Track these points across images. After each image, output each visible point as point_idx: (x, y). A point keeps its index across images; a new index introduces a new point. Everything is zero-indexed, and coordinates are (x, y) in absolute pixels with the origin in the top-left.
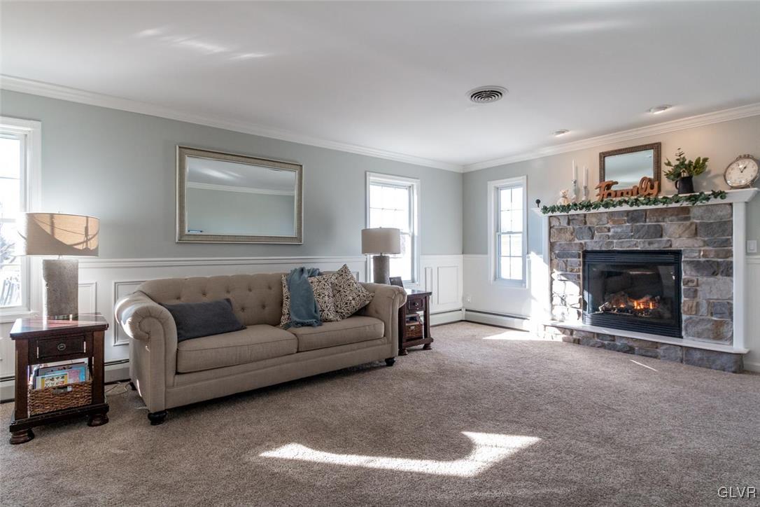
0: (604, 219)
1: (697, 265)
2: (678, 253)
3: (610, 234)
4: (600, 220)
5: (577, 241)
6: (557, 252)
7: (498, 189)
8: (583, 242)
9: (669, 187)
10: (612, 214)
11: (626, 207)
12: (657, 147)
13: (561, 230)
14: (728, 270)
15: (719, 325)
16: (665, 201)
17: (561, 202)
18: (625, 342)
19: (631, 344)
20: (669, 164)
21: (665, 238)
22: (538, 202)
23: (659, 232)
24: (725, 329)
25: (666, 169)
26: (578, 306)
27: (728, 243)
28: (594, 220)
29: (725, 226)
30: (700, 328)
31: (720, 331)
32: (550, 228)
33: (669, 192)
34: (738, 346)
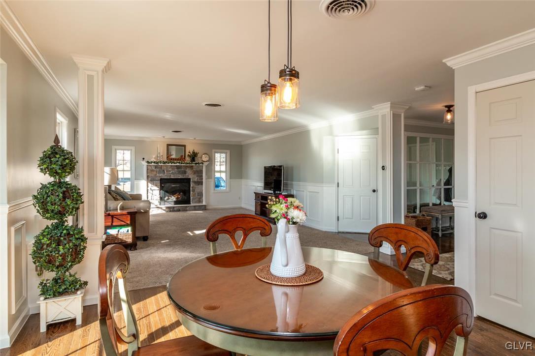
0: (169, 167)
1: (195, 182)
2: (190, 179)
3: (171, 172)
4: (167, 168)
5: (158, 175)
6: (150, 179)
7: (116, 150)
8: (160, 175)
9: (188, 159)
10: (171, 166)
11: (178, 164)
12: (184, 146)
13: (152, 171)
14: (202, 184)
15: (200, 198)
16: (187, 163)
17: (153, 160)
18: (177, 208)
19: (180, 208)
20: (190, 152)
21: (187, 174)
22: (144, 159)
23: (185, 172)
24: (201, 199)
25: (187, 153)
26: (159, 199)
27: (202, 176)
28: (165, 167)
29: (201, 171)
30: (196, 200)
31: (200, 201)
32: (147, 169)
33: (187, 161)
34: (204, 203)
